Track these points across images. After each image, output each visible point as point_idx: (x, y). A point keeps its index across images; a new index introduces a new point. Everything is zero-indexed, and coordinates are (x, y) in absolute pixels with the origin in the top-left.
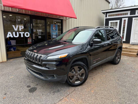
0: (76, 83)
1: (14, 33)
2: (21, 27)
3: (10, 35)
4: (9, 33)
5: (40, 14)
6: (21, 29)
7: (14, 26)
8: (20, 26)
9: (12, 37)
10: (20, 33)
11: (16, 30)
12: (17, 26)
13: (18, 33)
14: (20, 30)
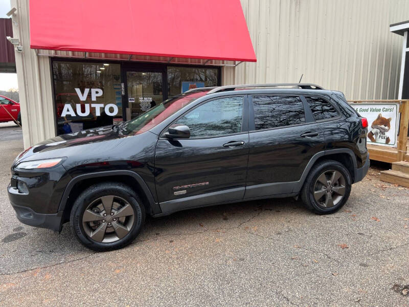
0: (105, 241)
1: (78, 106)
2: (97, 92)
3: (68, 110)
4: (67, 106)
5: (148, 57)
6: (97, 97)
7: (78, 90)
8: (94, 91)
9: (73, 114)
10: (93, 105)
11: (83, 98)
12: (87, 91)
13: (87, 106)
14: (94, 99)
